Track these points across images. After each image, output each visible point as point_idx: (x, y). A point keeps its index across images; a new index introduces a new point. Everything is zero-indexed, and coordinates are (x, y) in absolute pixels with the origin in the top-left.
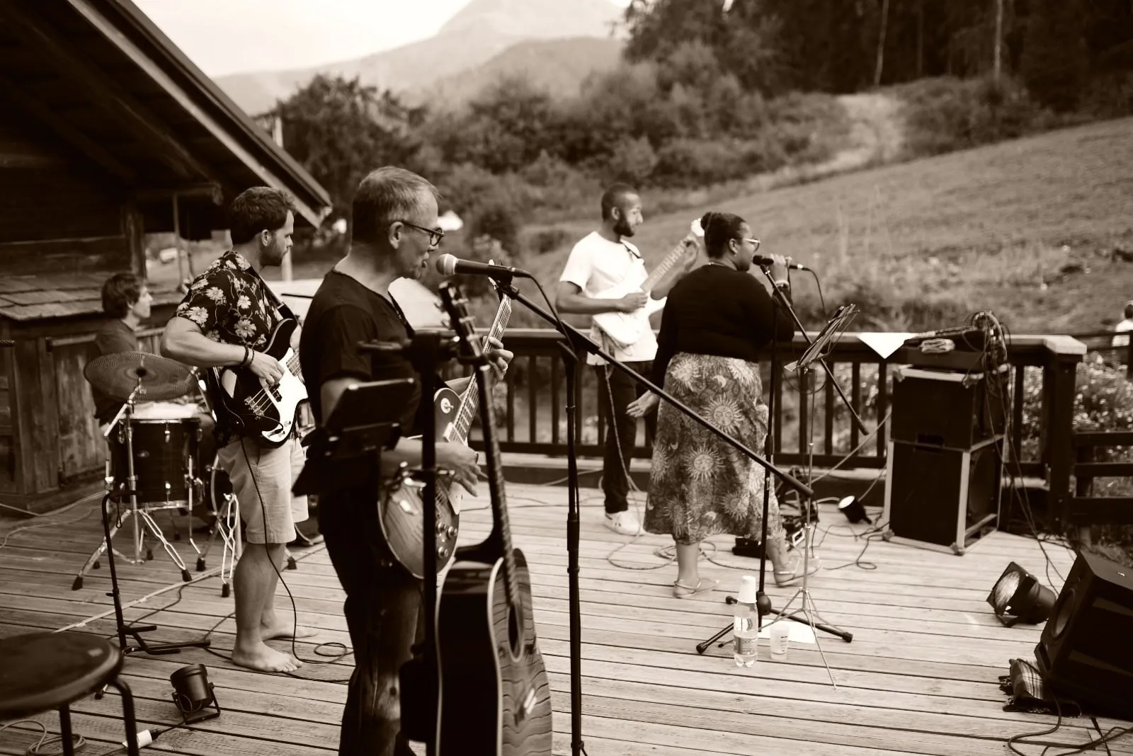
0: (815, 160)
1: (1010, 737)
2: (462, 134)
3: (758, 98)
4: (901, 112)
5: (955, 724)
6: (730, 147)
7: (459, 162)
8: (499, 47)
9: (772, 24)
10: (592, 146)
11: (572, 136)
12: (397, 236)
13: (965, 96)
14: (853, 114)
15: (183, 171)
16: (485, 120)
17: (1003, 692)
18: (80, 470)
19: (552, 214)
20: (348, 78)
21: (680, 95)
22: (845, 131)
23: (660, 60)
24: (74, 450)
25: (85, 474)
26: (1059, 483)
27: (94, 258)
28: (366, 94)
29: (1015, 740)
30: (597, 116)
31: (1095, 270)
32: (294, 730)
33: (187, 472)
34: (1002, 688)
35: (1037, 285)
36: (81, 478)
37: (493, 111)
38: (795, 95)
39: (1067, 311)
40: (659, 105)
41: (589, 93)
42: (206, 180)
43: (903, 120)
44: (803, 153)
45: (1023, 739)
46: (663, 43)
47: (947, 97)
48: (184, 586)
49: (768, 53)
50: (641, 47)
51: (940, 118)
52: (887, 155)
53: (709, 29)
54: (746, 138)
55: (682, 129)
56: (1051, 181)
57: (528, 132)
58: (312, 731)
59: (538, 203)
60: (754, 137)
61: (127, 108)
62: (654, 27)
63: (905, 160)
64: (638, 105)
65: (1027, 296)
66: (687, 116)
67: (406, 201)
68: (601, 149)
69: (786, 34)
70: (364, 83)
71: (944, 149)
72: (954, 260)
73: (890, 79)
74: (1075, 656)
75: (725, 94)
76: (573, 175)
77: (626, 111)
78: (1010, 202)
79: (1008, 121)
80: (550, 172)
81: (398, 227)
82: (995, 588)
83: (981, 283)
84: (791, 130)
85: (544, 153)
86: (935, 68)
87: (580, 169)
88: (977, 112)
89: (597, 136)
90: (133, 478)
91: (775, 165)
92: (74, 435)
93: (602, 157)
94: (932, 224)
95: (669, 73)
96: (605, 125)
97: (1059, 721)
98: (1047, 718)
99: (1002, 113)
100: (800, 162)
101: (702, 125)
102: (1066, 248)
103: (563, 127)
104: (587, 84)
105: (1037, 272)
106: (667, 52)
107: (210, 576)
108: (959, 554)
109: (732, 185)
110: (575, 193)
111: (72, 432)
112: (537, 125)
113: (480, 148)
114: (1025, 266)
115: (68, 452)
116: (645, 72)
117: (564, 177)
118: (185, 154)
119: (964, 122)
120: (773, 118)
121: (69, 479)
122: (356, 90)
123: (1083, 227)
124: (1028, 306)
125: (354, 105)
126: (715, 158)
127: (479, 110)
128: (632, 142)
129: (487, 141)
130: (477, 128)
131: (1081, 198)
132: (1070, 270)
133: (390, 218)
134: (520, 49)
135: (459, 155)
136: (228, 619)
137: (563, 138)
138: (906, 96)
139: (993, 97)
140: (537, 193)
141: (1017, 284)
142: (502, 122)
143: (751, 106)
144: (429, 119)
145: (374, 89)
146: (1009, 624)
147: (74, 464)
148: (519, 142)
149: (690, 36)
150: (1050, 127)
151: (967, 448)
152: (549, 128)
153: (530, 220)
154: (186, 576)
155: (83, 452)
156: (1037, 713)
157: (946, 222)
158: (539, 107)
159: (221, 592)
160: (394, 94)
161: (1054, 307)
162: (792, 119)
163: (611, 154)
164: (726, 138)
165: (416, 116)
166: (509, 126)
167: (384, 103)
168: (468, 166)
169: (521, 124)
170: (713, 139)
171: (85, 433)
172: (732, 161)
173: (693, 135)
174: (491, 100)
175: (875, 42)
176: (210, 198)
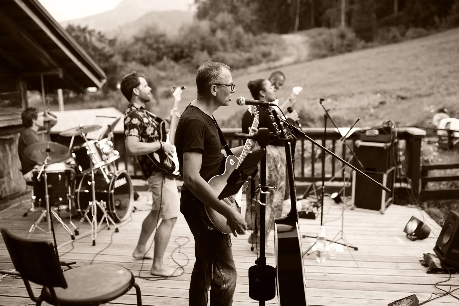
0: (274, 60)
1: (435, 283)
2: (131, 50)
3: (251, 36)
4: (306, 42)
5: (412, 280)
6: (240, 55)
7: (131, 61)
8: (141, 14)
9: (254, 6)
10: (185, 54)
11: (176, 50)
12: (214, 91)
13: (331, 35)
14: (288, 42)
15: (46, 63)
16: (140, 44)
17: (423, 267)
18: (8, 194)
19: (169, 83)
20: (83, 26)
21: (220, 34)
22: (285, 49)
23: (211, 20)
24: (5, 185)
25: (10, 196)
26: (415, 185)
27: (7, 102)
28: (90, 33)
29: (437, 284)
30: (186, 43)
31: (390, 103)
32: (149, 300)
33: (68, 193)
34: (422, 265)
35: (369, 109)
36: (9, 197)
37: (143, 40)
38: (265, 34)
39: (382, 119)
40: (211, 38)
41: (183, 33)
42: (55, 68)
43: (307, 45)
44: (270, 58)
45: (439, 284)
46: (211, 13)
47: (324, 36)
48: (73, 242)
49: (254, 17)
50: (202, 14)
51: (322, 44)
52: (302, 59)
53: (229, 8)
54: (246, 52)
55: (221, 48)
56: (369, 69)
57: (158, 49)
58: (156, 300)
59: (163, 78)
60: (249, 51)
61: (25, 36)
62: (208, 6)
63: (309, 60)
64: (203, 38)
65: (367, 114)
66: (223, 43)
67: (215, 75)
68: (188, 56)
69: (260, 10)
70: (90, 28)
71: (324, 56)
72: (336, 100)
73: (301, 28)
74: (454, 251)
75: (238, 34)
76: (177, 67)
77: (198, 41)
78: (353, 77)
79: (349, 45)
80: (168, 65)
81: (214, 87)
82: (406, 226)
83: (349, 109)
84: (264, 49)
85: (165, 58)
86: (318, 24)
87: (179, 64)
88: (336, 42)
89: (186, 51)
90: (47, 196)
91: (259, 62)
92: (6, 179)
93: (189, 59)
94: (324, 86)
95: (215, 25)
96: (190, 46)
97: (450, 276)
98: (444, 275)
99: (346, 42)
100: (268, 61)
101: (228, 46)
102: (379, 95)
103: (172, 47)
104: (181, 29)
105: (369, 104)
106: (214, 16)
107: (83, 237)
108: (382, 214)
109: (241, 71)
110: (178, 74)
111: (4, 177)
112: (162, 46)
113: (138, 56)
114: (364, 102)
115: (3, 186)
116: (205, 25)
117: (173, 67)
118: (48, 56)
119: (331, 46)
120: (257, 43)
121: (4, 198)
122: (86, 30)
123: (384, 87)
124: (367, 117)
125: (85, 38)
126: (235, 60)
127: (137, 40)
128: (200, 53)
129: (141, 53)
130: (137, 47)
131: (380, 75)
132: (382, 103)
133: (210, 84)
134: (149, 15)
135: (130, 58)
136: (98, 255)
137: (172, 51)
138: (308, 35)
139: (342, 36)
140: (162, 74)
141: (362, 109)
142: (147, 45)
143: (248, 39)
144: (117, 43)
145: (94, 31)
146: (414, 240)
147: (6, 192)
148: (154, 53)
149: (222, 10)
150: (364, 48)
151: (385, 172)
152: (167, 47)
153: (161, 85)
154: (73, 238)
155: (9, 186)
156: (439, 274)
157: (330, 85)
158: (162, 39)
159: (92, 244)
160: (102, 34)
161: (377, 118)
162: (265, 44)
163: (192, 57)
164: (238, 51)
165: (112, 42)
166: (150, 46)
167: (98, 37)
168: (134, 63)
169: (155, 46)
170: (234, 52)
171: (10, 178)
172: (240, 61)
173: (225, 50)
174: (142, 35)
175: (295, 14)
176: (58, 76)
